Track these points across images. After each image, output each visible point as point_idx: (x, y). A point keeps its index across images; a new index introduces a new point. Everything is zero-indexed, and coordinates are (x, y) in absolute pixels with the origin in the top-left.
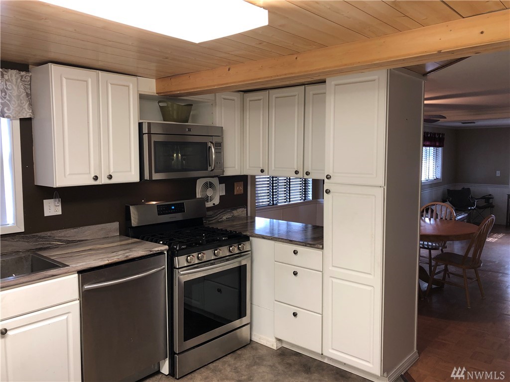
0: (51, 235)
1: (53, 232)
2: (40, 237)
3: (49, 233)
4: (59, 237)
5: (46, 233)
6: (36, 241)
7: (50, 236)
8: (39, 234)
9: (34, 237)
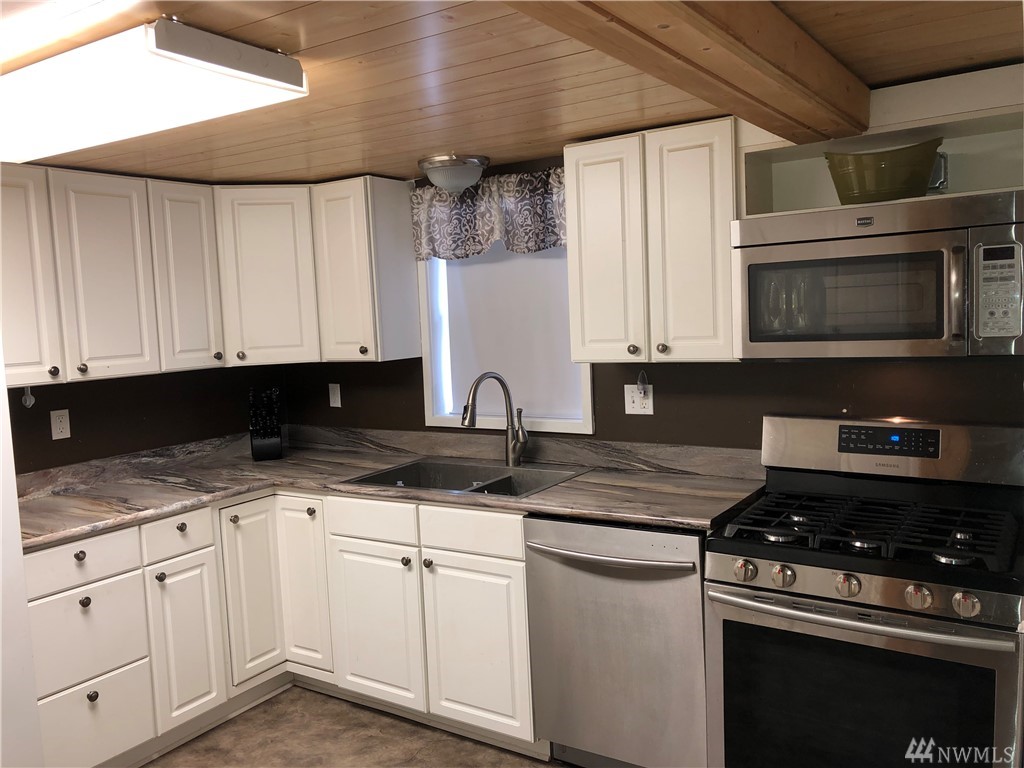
0: (633, 450)
1: (634, 444)
2: (615, 449)
3: (628, 446)
4: (645, 455)
5: (624, 443)
6: (608, 454)
7: (630, 451)
8: (613, 443)
9: (606, 446)
